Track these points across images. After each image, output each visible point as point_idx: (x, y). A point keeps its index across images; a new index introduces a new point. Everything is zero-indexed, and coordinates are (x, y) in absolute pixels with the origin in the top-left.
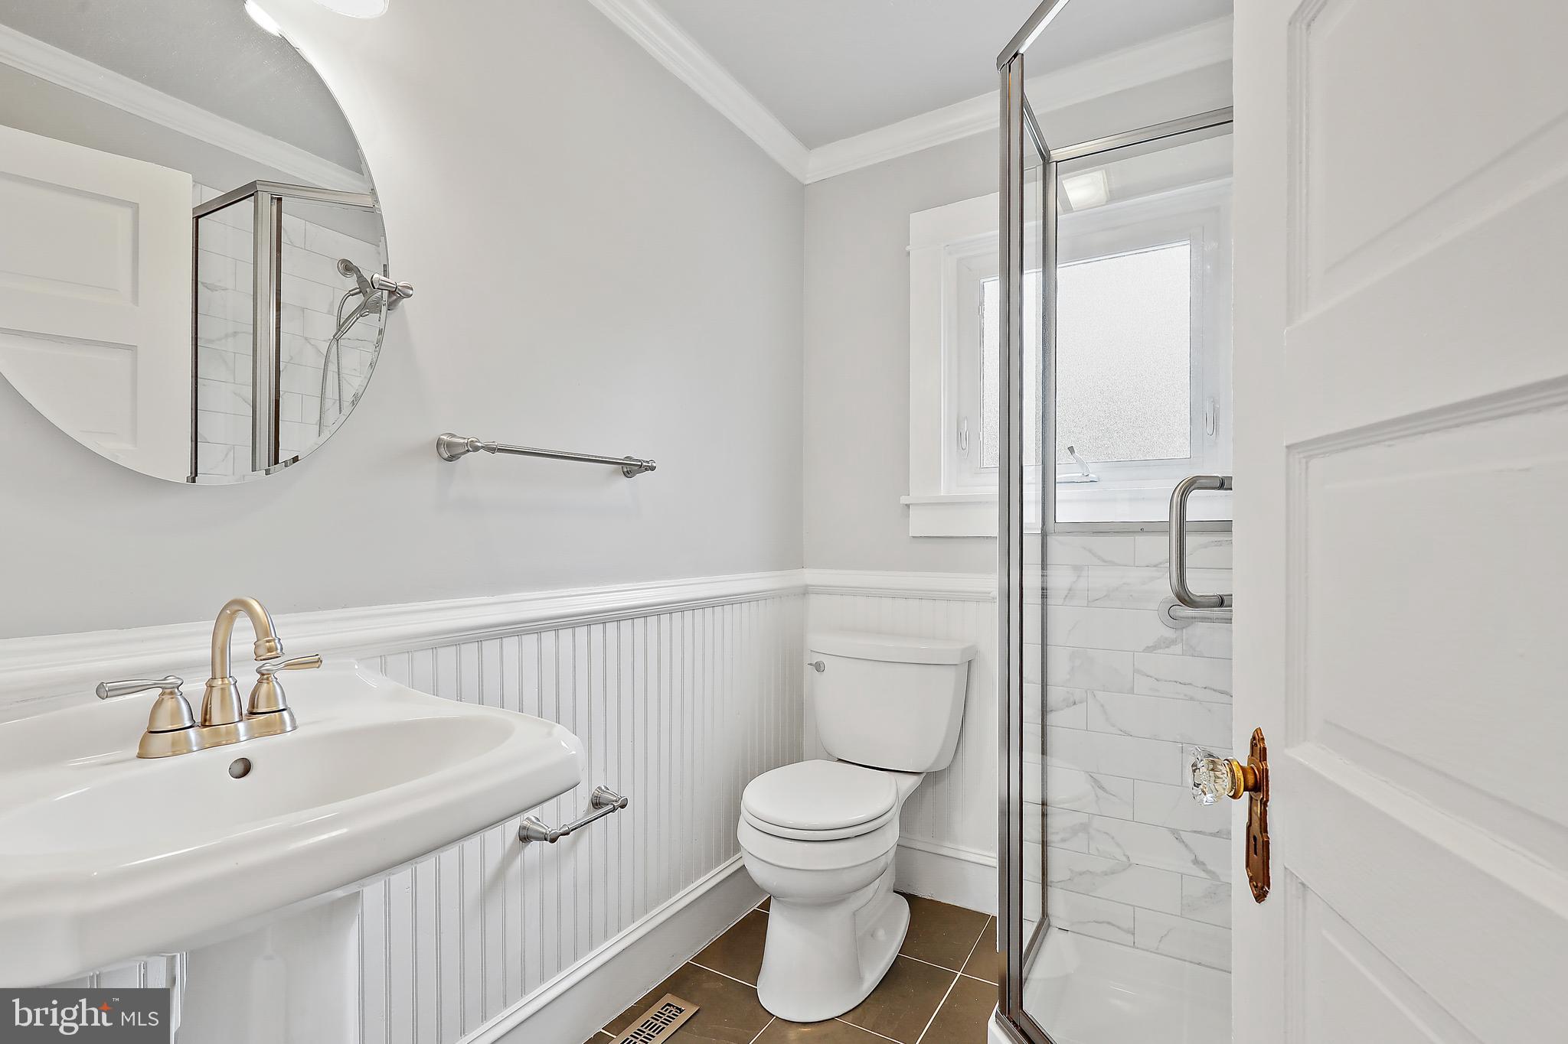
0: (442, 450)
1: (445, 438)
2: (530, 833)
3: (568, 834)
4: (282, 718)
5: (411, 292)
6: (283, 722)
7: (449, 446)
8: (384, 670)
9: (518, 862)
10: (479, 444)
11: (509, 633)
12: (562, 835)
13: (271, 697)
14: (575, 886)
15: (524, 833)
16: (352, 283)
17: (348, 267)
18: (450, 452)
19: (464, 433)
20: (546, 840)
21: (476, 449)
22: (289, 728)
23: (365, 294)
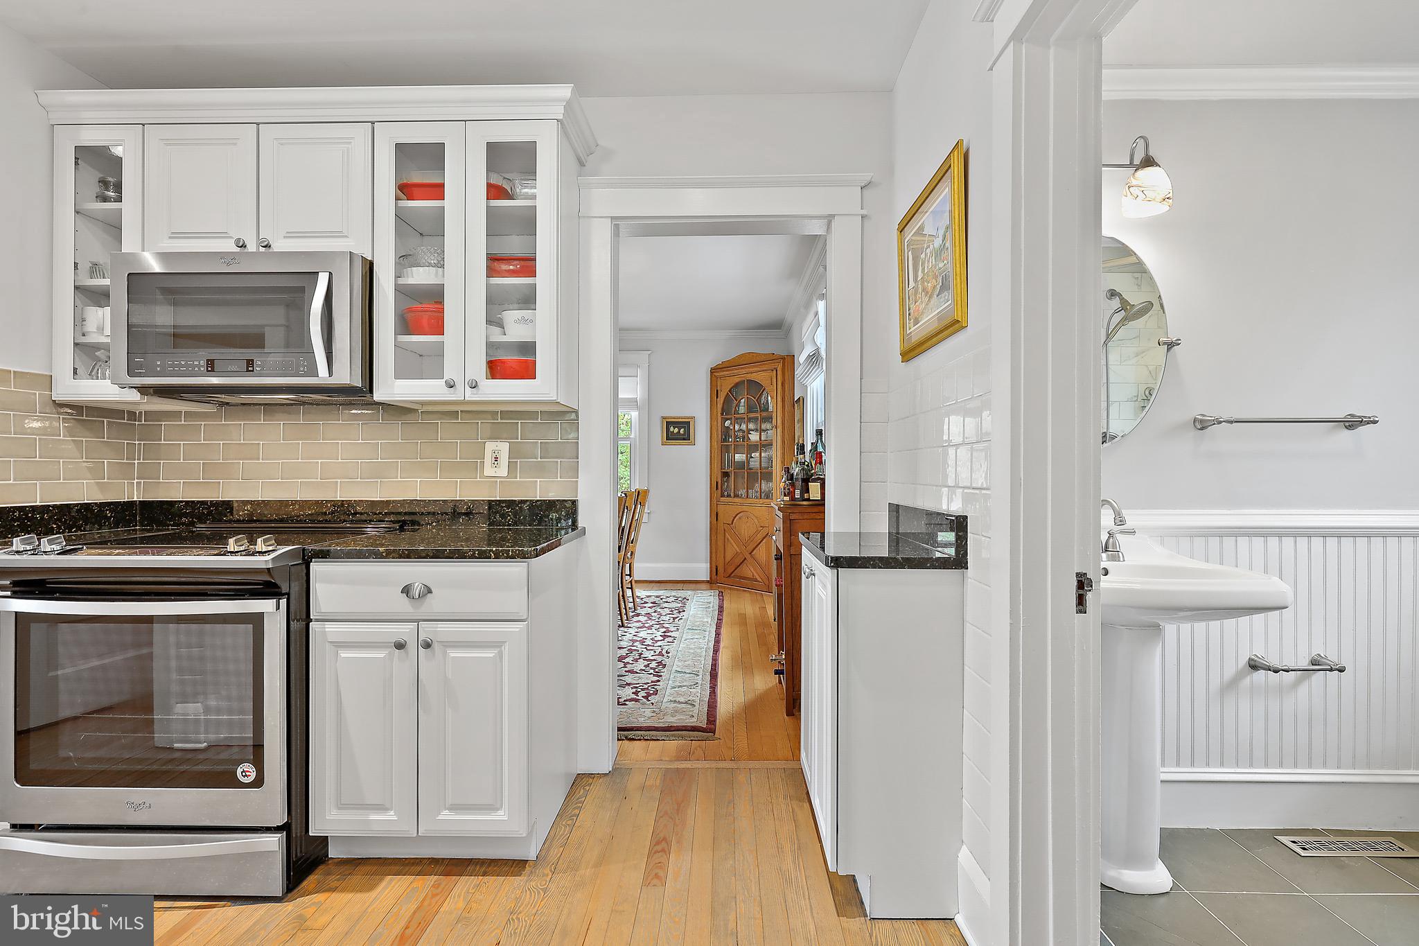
0: (1197, 424)
1: (1199, 417)
2: (1257, 664)
3: (1288, 671)
4: (1118, 554)
5: (1180, 342)
6: (1119, 557)
7: (1201, 421)
8: (1162, 543)
9: (1247, 681)
10: (1222, 420)
11: (1240, 534)
12: (1283, 670)
13: (1114, 545)
14: (1296, 716)
15: (1252, 663)
16: (1116, 303)
17: (1113, 294)
18: (1202, 424)
19: (1211, 413)
20: (1270, 670)
21: (1220, 422)
22: (1122, 560)
23: (1126, 310)
